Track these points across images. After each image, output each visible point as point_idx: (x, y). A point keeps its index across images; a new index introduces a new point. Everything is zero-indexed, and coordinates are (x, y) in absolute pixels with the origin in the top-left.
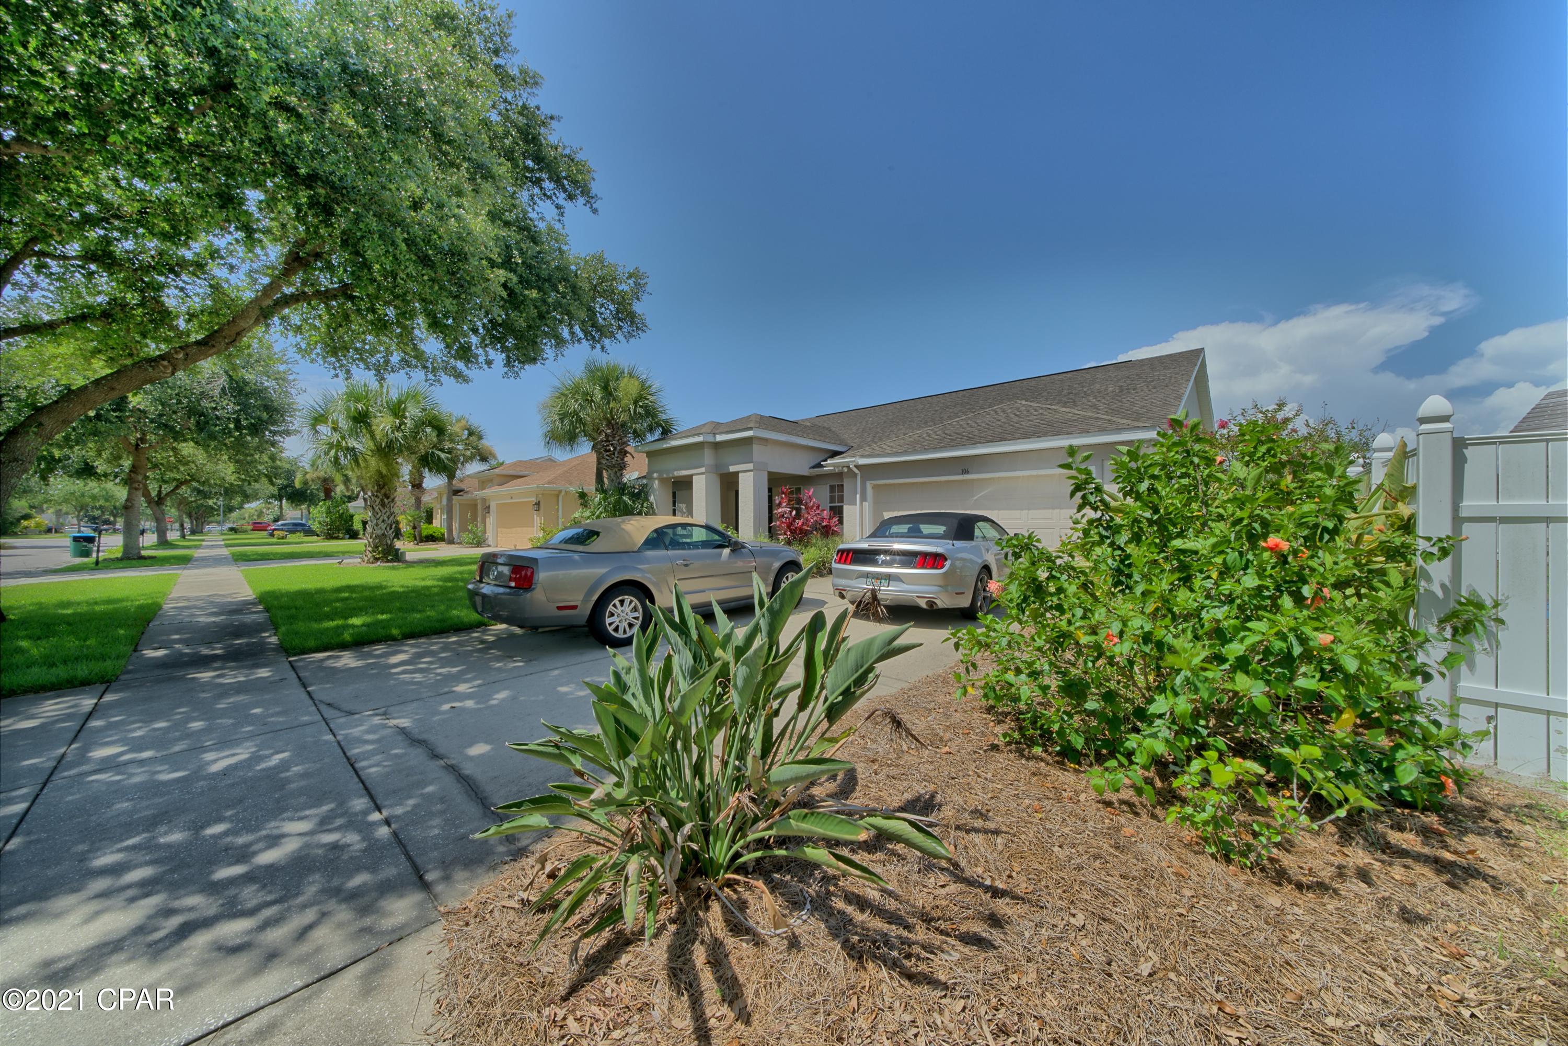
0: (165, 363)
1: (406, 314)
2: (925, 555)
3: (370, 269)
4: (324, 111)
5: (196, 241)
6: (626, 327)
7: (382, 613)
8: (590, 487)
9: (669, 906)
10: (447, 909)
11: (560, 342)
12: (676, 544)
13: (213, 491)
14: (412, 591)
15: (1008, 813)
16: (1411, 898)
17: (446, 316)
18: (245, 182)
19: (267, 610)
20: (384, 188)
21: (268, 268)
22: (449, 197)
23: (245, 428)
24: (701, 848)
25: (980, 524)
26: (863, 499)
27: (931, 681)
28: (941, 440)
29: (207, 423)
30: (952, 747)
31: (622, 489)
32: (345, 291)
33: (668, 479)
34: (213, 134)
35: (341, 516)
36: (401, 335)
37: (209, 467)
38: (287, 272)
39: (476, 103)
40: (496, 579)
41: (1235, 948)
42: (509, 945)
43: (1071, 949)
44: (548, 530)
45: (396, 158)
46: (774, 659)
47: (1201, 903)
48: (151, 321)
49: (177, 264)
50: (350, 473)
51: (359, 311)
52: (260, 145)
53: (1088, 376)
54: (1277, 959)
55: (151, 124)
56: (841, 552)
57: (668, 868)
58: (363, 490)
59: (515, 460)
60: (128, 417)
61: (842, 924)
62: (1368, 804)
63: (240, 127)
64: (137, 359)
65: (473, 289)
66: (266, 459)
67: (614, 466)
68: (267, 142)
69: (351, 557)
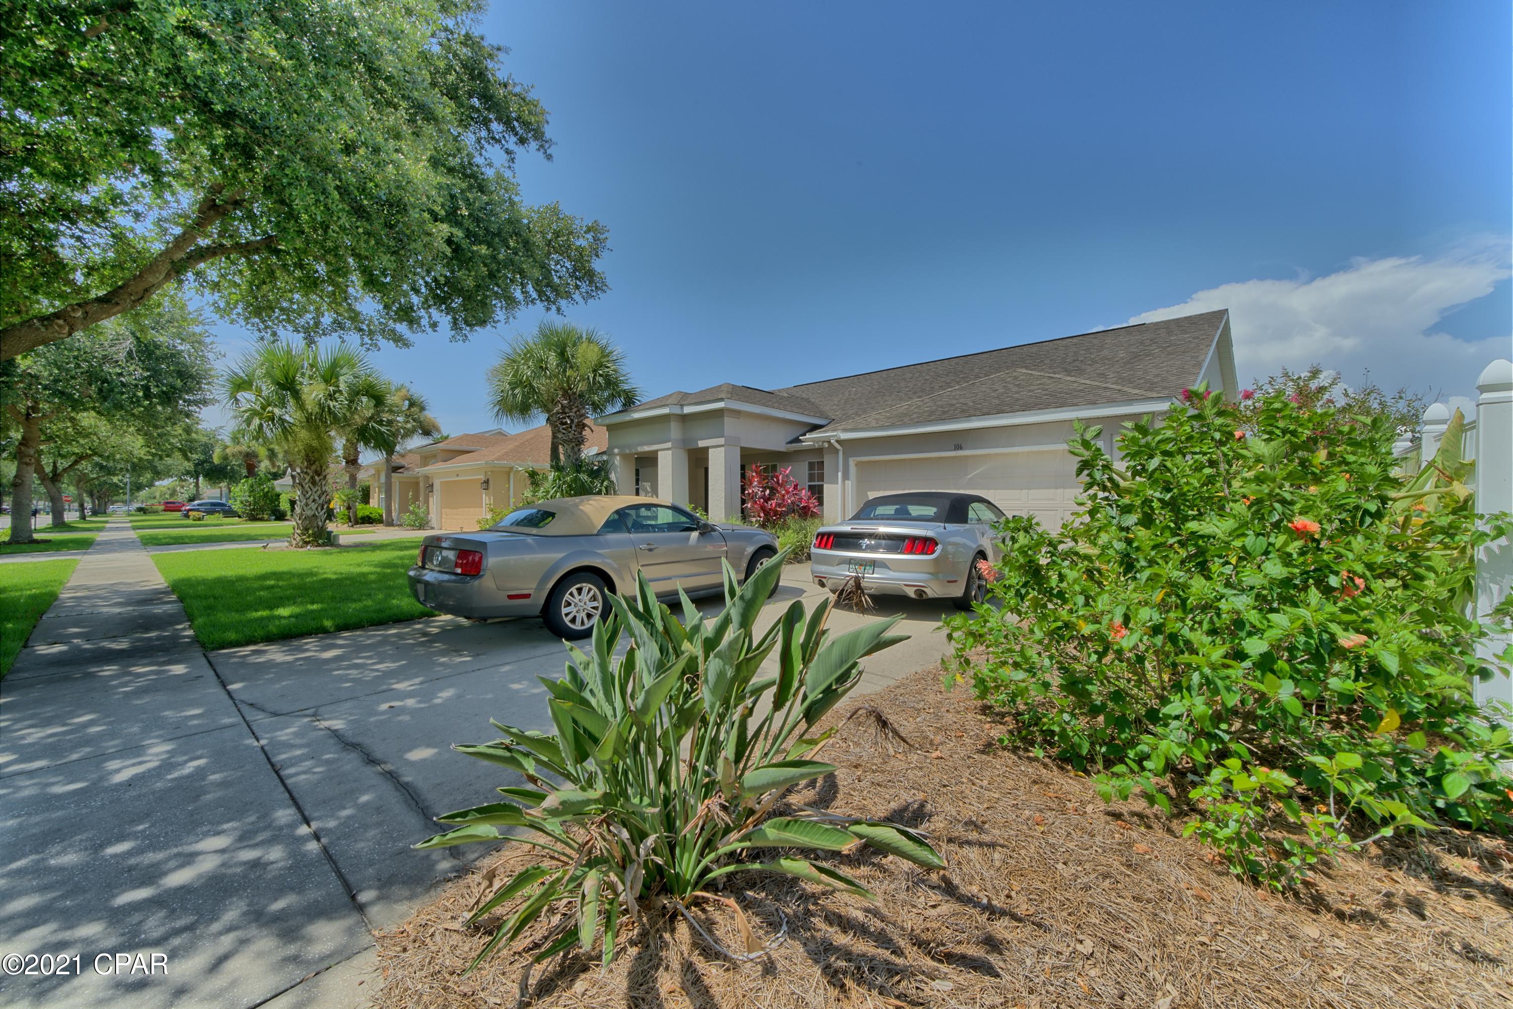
0: (61, 322)
1: (339, 271)
2: (913, 539)
3: (297, 219)
4: (240, 39)
5: (95, 184)
6: (584, 287)
7: (312, 603)
8: (543, 463)
9: (630, 927)
10: (382, 934)
11: (511, 302)
12: (639, 527)
13: (119, 466)
14: (346, 579)
15: (1006, 825)
16: (1476, 935)
17: (384, 273)
18: (151, 118)
19: (181, 600)
20: (312, 128)
21: (180, 216)
22: (386, 140)
23: (155, 396)
24: (666, 863)
25: (975, 505)
26: (846, 477)
27: (920, 678)
28: (932, 413)
29: (112, 390)
30: (943, 752)
31: (578, 466)
32: (269, 245)
33: (631, 455)
34: (111, 61)
35: (266, 495)
36: (334, 293)
37: (114, 440)
38: (200, 224)
39: (415, 34)
40: (440, 565)
41: (1266, 983)
42: (452, 973)
43: (1079, 980)
44: (498, 510)
45: (325, 94)
46: (747, 654)
47: (1226, 930)
48: (43, 274)
49: (73, 210)
50: (276, 448)
51: (285, 266)
52: (167, 76)
53: (1095, 341)
54: (1317, 998)
55: (35, 46)
56: (821, 536)
57: (628, 884)
58: (290, 466)
59: (460, 434)
60: (17, 383)
61: (822, 948)
62: (1417, 822)
63: (144, 54)
64: (25, 317)
65: (413, 246)
66: (180, 431)
67: (571, 441)
68: (175, 72)
69: (277, 541)
